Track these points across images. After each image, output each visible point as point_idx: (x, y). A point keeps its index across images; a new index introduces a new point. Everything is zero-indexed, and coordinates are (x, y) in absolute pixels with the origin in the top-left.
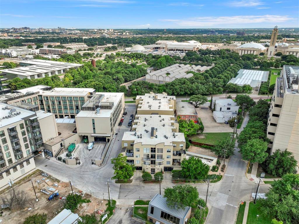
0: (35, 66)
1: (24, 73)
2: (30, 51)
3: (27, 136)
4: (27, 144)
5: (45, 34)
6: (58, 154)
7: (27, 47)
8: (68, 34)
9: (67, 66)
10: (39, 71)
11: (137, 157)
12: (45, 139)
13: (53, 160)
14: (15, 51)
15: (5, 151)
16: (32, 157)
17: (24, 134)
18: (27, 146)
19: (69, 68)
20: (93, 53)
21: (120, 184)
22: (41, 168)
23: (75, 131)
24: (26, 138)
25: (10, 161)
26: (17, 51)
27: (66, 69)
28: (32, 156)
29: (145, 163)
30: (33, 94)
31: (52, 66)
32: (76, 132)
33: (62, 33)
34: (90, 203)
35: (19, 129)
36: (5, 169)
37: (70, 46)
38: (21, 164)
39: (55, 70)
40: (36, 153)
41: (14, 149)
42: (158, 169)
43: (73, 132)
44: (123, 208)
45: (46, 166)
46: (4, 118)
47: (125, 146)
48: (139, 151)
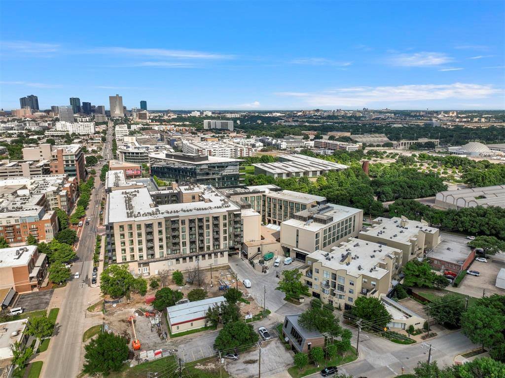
0: (290, 163)
1: (273, 169)
2: (303, 142)
3: (227, 228)
4: (226, 237)
5: (338, 119)
6: (253, 258)
7: (303, 137)
8: (374, 119)
9: (326, 167)
10: (291, 169)
11: (316, 279)
12: (246, 240)
13: (246, 262)
14: (285, 142)
15: (207, 236)
16: (226, 251)
17: (225, 225)
18: (225, 239)
19: (329, 170)
20: (384, 152)
21: (286, 302)
22: (232, 266)
23: (278, 240)
24: (226, 230)
25: (208, 248)
26: (287, 142)
27: (325, 170)
28: (227, 249)
29: (323, 291)
30: (259, 192)
31: (311, 164)
32: (279, 242)
33: (365, 117)
34: (248, 305)
35: (221, 219)
36: (202, 253)
37: (361, 138)
38: (216, 254)
39: (309, 170)
40: (232, 249)
41: (213, 237)
42: (336, 303)
43: (277, 241)
44: (272, 320)
45: (237, 265)
46: (215, 207)
47: (309, 264)
48: (318, 272)
